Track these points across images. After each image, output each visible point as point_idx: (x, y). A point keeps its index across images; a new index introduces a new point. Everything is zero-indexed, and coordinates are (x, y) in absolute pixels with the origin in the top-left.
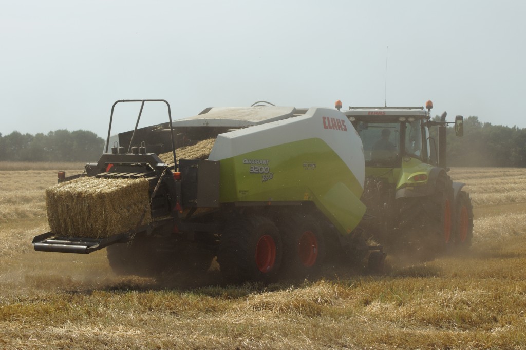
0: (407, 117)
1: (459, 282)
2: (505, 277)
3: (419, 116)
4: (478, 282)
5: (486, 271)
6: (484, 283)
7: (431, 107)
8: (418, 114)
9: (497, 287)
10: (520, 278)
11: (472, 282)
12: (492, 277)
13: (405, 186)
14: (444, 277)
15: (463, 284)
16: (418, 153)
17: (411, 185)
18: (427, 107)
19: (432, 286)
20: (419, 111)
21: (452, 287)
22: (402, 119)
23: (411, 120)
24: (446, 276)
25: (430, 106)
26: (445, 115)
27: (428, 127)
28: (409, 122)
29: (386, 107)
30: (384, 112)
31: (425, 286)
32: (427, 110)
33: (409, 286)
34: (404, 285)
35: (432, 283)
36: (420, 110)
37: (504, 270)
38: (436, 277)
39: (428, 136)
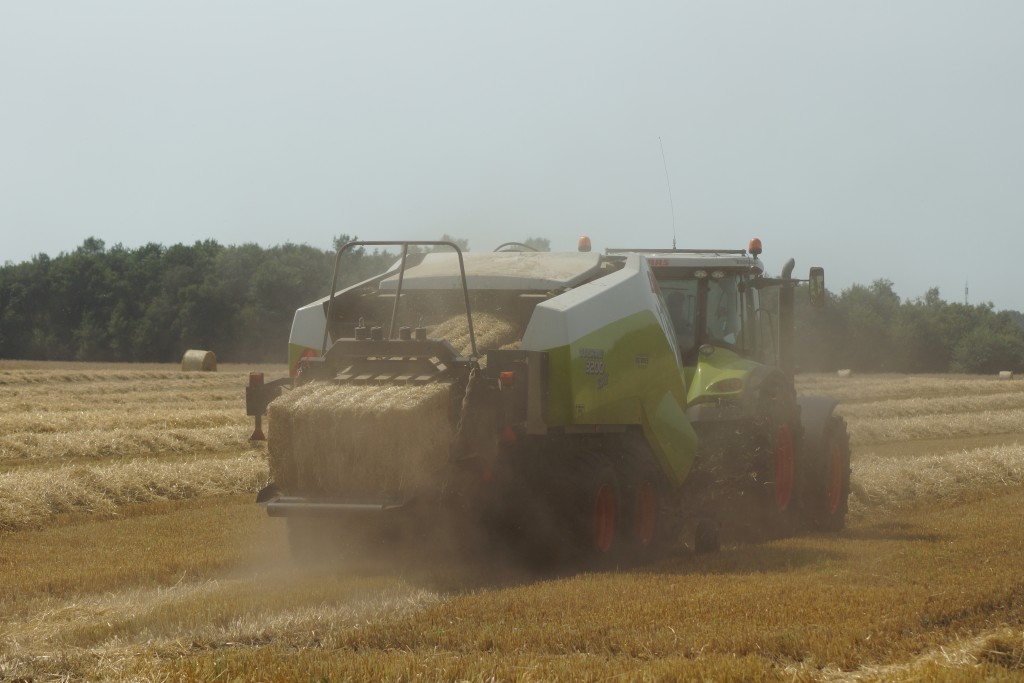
0: (710, 270)
1: (498, 661)
2: (614, 651)
3: (735, 268)
4: (546, 661)
5: (568, 633)
6: (562, 665)
7: (759, 251)
8: (734, 264)
9: (595, 674)
10: (653, 652)
11: (532, 662)
12: (583, 649)
13: (701, 399)
14: (461, 651)
15: (507, 669)
16: (730, 339)
17: (713, 399)
18: (751, 252)
19: (428, 672)
20: (737, 260)
21: (480, 676)
22: (701, 274)
23: (717, 275)
24: (464, 647)
25: (756, 248)
26: (791, 265)
27: (758, 288)
28: (716, 280)
29: (675, 250)
30: (666, 261)
31: (411, 674)
32: (751, 256)
33: (371, 672)
34: (357, 670)
35: (428, 664)
36: (740, 255)
37: (612, 631)
38: (438, 650)
39: (757, 305)
